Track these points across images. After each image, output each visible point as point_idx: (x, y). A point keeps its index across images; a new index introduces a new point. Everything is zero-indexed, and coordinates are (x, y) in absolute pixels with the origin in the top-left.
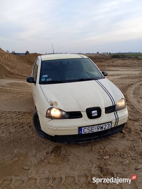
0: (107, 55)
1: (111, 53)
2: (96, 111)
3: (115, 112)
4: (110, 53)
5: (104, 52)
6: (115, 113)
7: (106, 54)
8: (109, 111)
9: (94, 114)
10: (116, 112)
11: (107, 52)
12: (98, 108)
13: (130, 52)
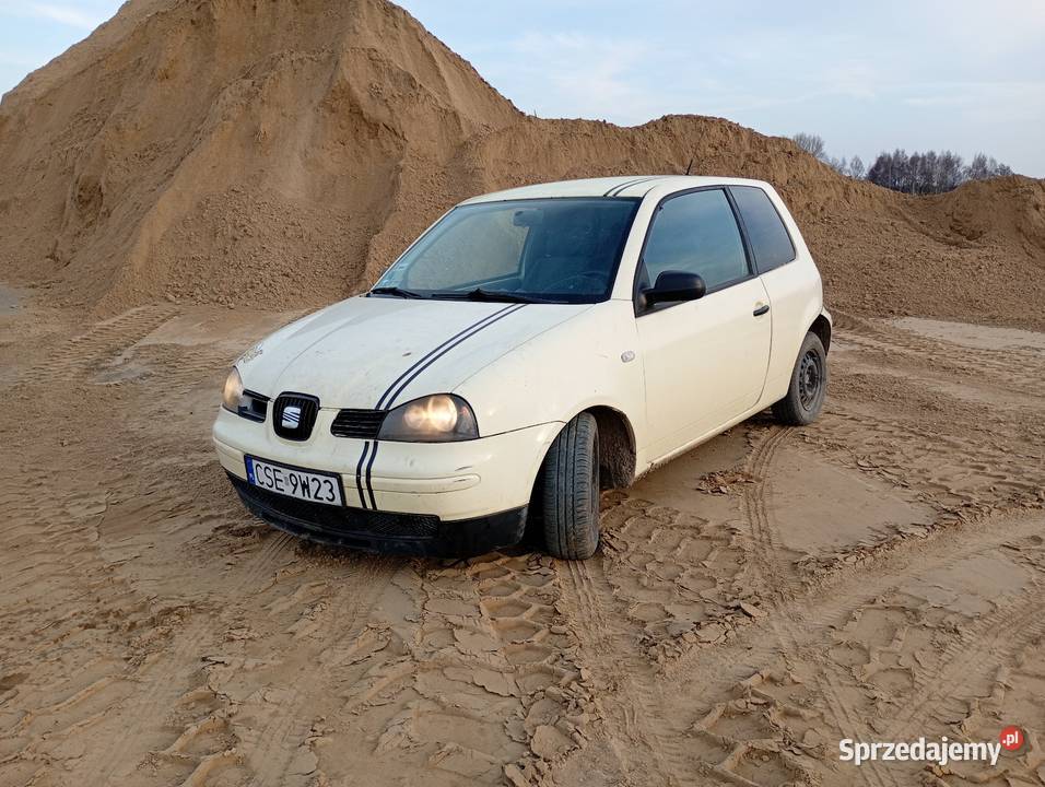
2: (298, 410)
3: (371, 442)
6: (367, 443)
8: (349, 429)
9: (290, 417)
10: (376, 444)
12: (312, 402)
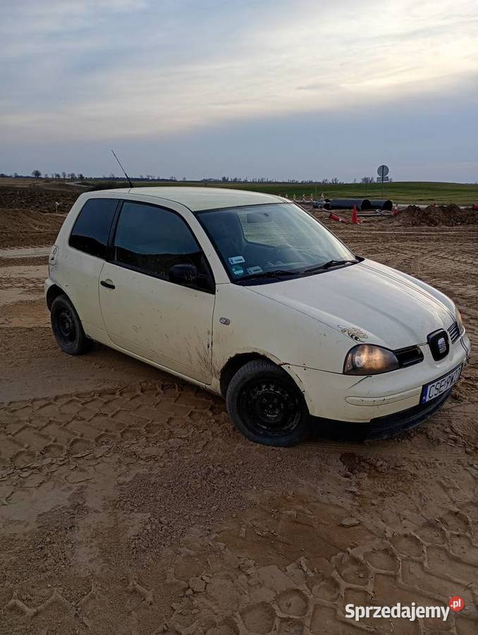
0: (72, 184)
1: (85, 176)
4: (81, 177)
5: (60, 174)
6: (460, 340)
7: (69, 180)
9: (442, 345)
10: (462, 338)
11: (73, 175)
13: (145, 177)
